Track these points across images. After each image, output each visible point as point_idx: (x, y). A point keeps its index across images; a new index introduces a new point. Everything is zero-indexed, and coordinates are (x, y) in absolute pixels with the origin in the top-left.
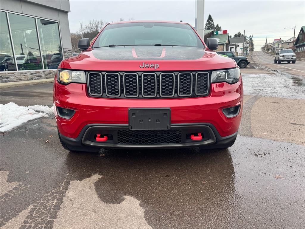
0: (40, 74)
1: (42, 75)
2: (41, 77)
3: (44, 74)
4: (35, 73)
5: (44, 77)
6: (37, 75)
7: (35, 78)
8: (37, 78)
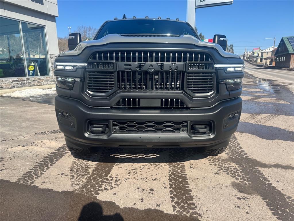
8: (20, 86)
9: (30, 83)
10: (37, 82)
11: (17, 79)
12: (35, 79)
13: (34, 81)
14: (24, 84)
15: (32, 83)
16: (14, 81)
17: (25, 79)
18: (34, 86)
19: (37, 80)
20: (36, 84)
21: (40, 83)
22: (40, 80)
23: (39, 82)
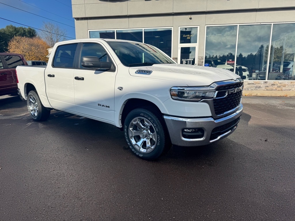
0: (260, 85)
1: (262, 86)
2: (260, 88)
3: (264, 85)
4: (253, 84)
5: (264, 88)
6: (256, 85)
7: (252, 88)
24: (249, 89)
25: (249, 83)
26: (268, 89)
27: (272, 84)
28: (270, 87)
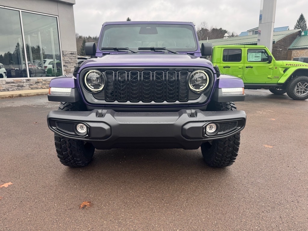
0: (21, 84)
1: (24, 84)
3: (27, 83)
5: (28, 87)
7: (13, 88)
8: (16, 89)
9: (31, 85)
10: (41, 84)
11: (13, 81)
12: (39, 81)
13: (38, 82)
14: (23, 86)
15: (35, 86)
16: (7, 83)
17: (25, 81)
18: (37, 89)
19: (41, 82)
20: (40, 87)
21: (46, 86)
22: (46, 82)
23: (45, 84)
24: (10, 90)
25: (8, 82)
26: (33, 88)
27: (36, 82)
28: (34, 85)
